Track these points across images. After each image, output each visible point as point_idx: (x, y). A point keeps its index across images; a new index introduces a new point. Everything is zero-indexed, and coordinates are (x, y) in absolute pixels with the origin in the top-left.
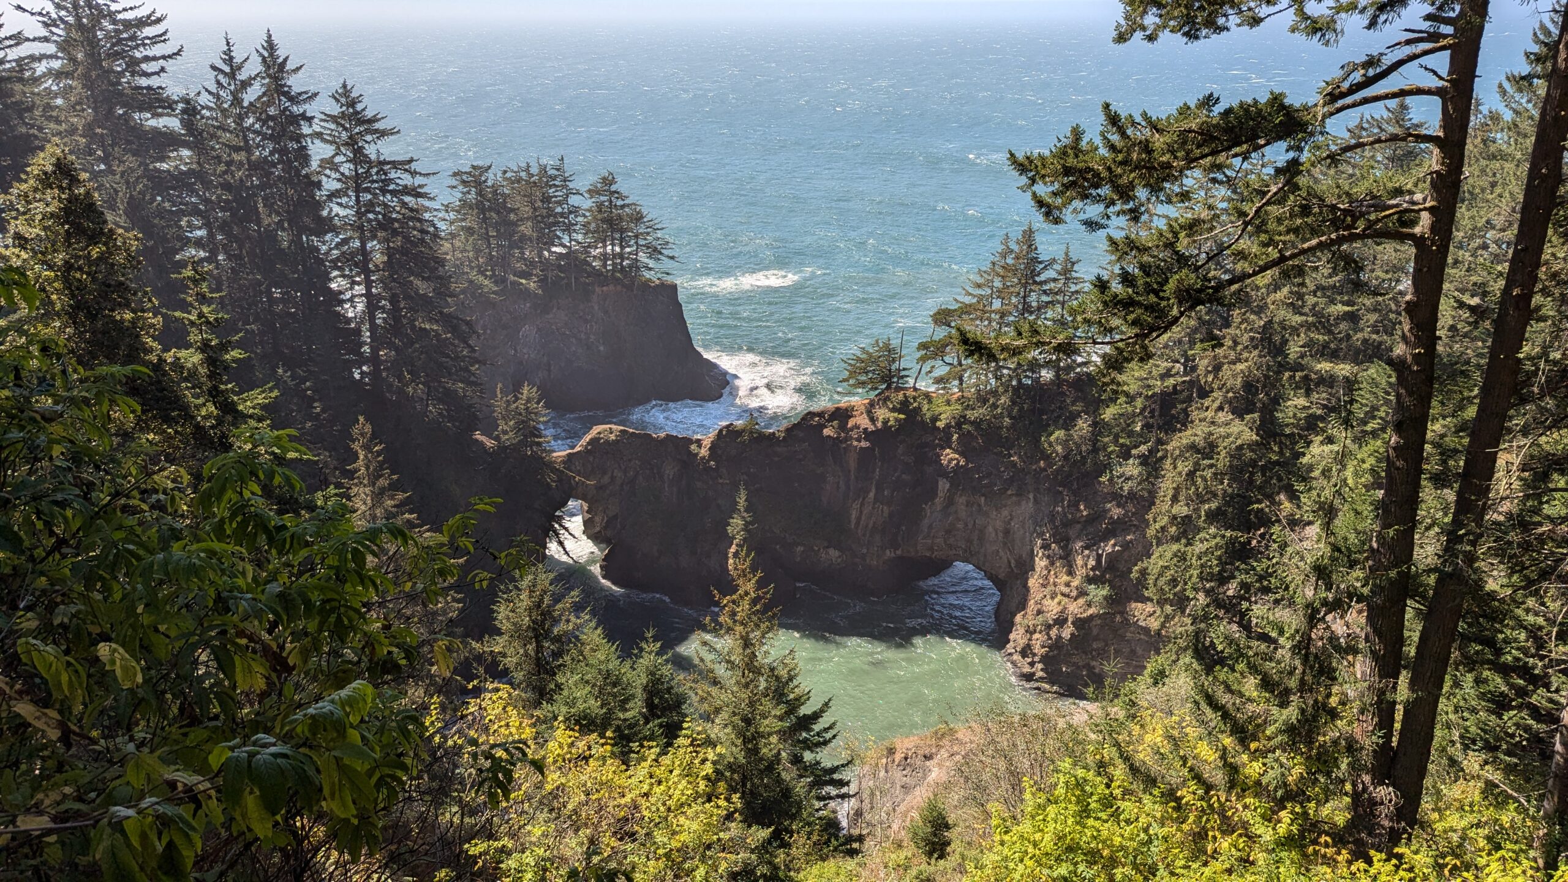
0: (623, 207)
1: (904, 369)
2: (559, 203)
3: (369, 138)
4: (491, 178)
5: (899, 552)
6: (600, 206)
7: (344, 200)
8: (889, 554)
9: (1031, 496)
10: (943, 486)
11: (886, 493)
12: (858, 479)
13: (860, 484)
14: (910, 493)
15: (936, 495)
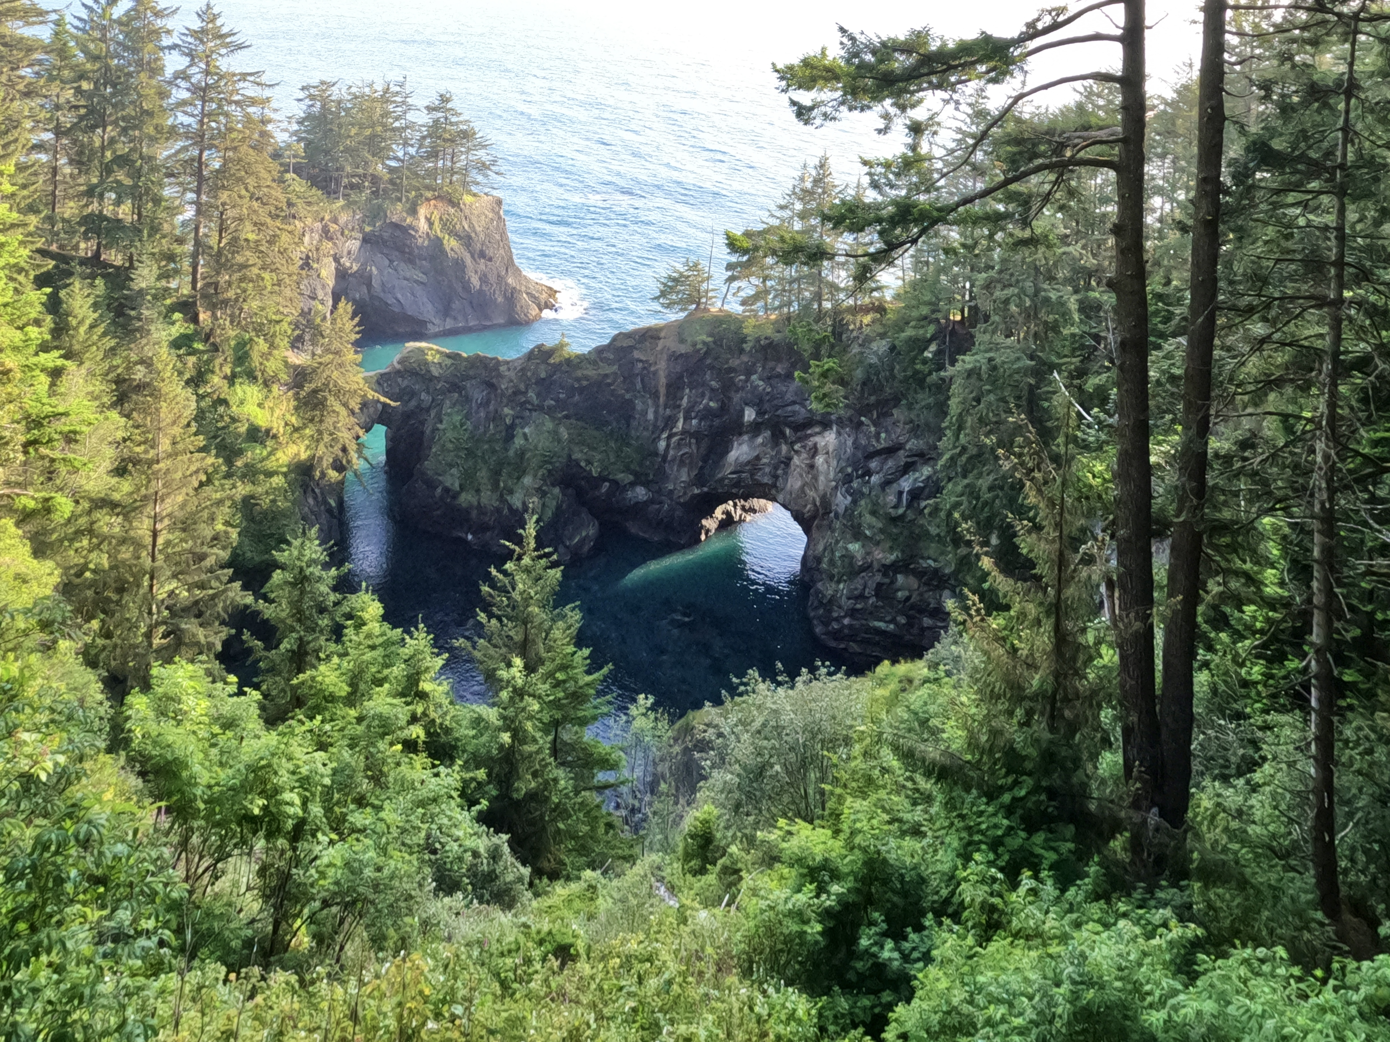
0: (457, 124)
2: (397, 119)
3: (223, 51)
4: (335, 94)
6: (436, 121)
7: (189, 109)
9: (835, 428)
10: (750, 415)
11: (694, 422)
12: (666, 407)
13: (668, 412)
14: (717, 422)
15: (742, 424)
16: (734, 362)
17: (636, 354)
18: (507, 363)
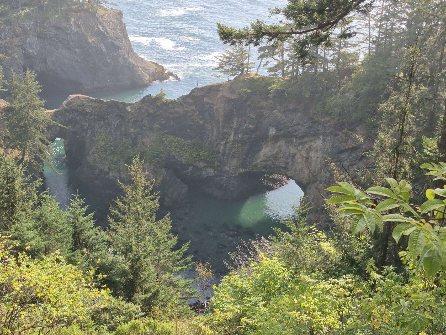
1: (251, 63)
5: (247, 170)
8: (241, 170)
9: (321, 137)
10: (272, 131)
11: (240, 135)
12: (224, 127)
13: (225, 130)
14: (254, 135)
15: (268, 136)
16: (264, 103)
17: (205, 100)
18: (130, 105)
